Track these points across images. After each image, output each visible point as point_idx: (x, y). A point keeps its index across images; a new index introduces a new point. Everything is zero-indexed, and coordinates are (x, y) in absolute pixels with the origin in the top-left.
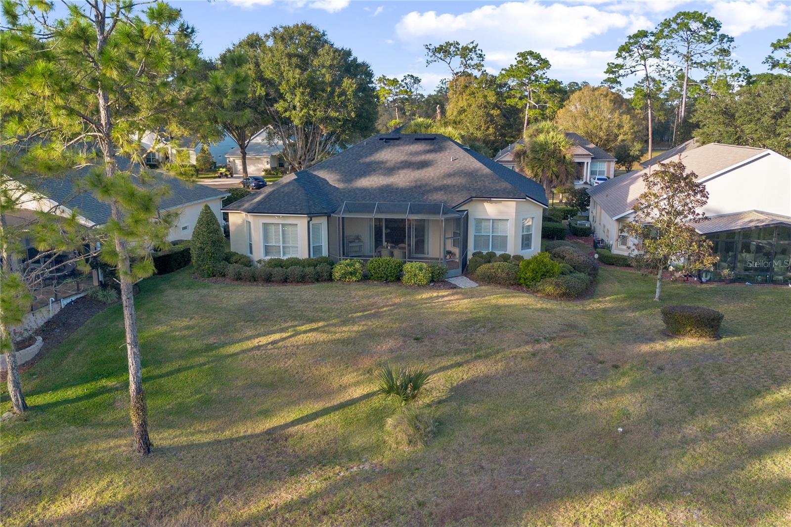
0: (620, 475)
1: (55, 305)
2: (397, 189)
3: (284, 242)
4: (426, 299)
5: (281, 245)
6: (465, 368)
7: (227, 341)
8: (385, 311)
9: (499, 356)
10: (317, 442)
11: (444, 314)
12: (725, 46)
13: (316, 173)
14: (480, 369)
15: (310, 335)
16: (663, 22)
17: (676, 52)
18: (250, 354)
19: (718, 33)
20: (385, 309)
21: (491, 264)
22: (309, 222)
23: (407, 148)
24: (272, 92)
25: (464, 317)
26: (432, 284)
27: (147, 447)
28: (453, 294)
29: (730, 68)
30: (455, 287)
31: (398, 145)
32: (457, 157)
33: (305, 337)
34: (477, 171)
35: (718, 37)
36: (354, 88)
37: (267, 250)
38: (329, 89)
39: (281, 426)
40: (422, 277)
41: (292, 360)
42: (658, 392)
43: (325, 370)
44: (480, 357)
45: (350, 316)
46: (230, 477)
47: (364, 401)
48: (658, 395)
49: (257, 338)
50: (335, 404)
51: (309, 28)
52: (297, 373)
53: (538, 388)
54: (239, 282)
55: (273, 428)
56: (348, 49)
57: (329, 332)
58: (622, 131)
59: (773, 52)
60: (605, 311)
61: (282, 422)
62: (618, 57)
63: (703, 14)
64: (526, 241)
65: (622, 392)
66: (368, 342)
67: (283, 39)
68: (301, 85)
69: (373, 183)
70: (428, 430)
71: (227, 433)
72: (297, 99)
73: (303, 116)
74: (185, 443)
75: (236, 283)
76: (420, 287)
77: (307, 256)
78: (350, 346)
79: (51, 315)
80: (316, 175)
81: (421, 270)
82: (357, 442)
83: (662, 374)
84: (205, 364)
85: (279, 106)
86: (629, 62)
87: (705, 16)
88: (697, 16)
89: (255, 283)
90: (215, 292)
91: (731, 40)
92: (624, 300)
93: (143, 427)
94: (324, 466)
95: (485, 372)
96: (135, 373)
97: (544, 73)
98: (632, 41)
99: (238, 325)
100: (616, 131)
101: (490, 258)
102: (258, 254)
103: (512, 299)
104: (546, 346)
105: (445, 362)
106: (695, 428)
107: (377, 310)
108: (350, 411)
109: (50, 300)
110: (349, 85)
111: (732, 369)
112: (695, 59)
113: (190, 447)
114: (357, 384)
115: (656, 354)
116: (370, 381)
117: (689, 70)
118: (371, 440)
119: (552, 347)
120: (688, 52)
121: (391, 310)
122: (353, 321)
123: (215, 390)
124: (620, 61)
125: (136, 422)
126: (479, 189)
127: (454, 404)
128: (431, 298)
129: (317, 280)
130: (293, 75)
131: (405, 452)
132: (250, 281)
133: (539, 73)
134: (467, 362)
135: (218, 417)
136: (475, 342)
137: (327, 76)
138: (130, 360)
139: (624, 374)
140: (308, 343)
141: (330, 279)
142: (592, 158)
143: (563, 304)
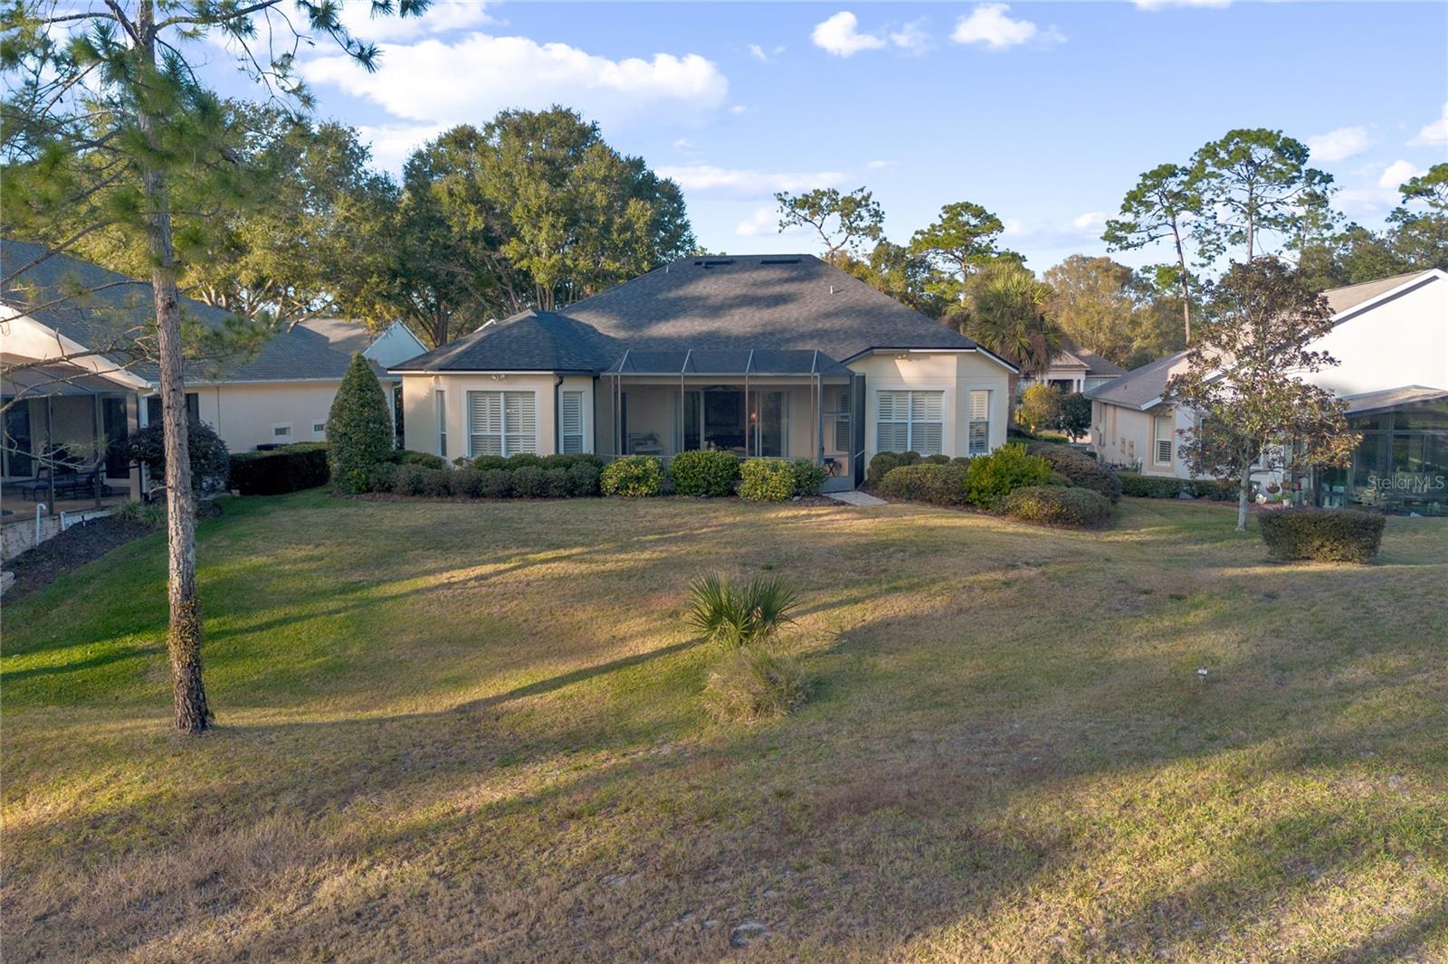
0: (1212, 738)
1: (49, 523)
2: (728, 338)
3: (508, 430)
4: (787, 518)
5: (503, 433)
6: (869, 605)
7: (385, 578)
8: (704, 533)
9: (936, 588)
10: (562, 719)
11: (822, 535)
12: (1318, 190)
13: (573, 316)
14: (899, 606)
15: (553, 565)
16: (1203, 147)
17: (1230, 200)
18: (433, 596)
19: (1304, 168)
20: (704, 530)
21: (912, 466)
22: (557, 387)
23: (746, 275)
24: (497, 226)
25: (863, 540)
26: (797, 498)
27: (201, 718)
28: (838, 513)
29: (1329, 227)
30: (843, 503)
31: (729, 272)
32: (842, 287)
33: (544, 569)
34: (881, 307)
35: (1303, 175)
36: (647, 218)
37: (475, 442)
38: (602, 219)
39: (489, 699)
40: (779, 481)
41: (515, 602)
42: (1273, 626)
43: (581, 616)
44: (897, 589)
45: (635, 539)
46: (373, 769)
47: (661, 658)
48: (1273, 631)
49: (448, 571)
50: (602, 663)
51: (567, 115)
52: (525, 621)
53: (1020, 629)
54: (417, 497)
55: (469, 703)
56: (638, 157)
57: (591, 561)
58: (1138, 331)
59: (1404, 202)
60: (1141, 543)
61: (491, 693)
62: (1125, 211)
63: (1275, 133)
64: (979, 441)
65: (1196, 630)
66: (671, 573)
67: (518, 132)
68: (549, 210)
69: (682, 329)
70: (794, 684)
71: (375, 713)
72: (543, 235)
73: (553, 266)
74: (281, 723)
75: (412, 499)
76: (772, 501)
77: (552, 452)
78: (633, 581)
79: (38, 541)
80: (572, 320)
81: (775, 469)
82: (645, 717)
83: (1275, 603)
84: (338, 612)
85: (509, 250)
86: (1146, 219)
87: (1279, 137)
88: (1263, 137)
89: (449, 499)
90: (370, 511)
91: (1328, 179)
92: (1177, 531)
93: (193, 671)
94: (574, 752)
95: (908, 611)
96: (182, 553)
97: (992, 241)
98: (1149, 182)
99: (410, 555)
100: (1127, 331)
101: (910, 458)
102: (459, 449)
103: (956, 520)
104: (1034, 572)
105: (825, 598)
106: (1359, 671)
107: (688, 532)
108: (630, 673)
109: (38, 508)
110: (638, 211)
111: (1420, 591)
112: (1263, 211)
113: (290, 728)
114: (644, 634)
115: (1258, 578)
116: (674, 628)
117: (1255, 233)
118: (675, 713)
119: (1044, 573)
120: (1251, 199)
121: (717, 532)
122: (643, 547)
123: (355, 650)
124: (1129, 218)
125: (179, 659)
126: (886, 334)
127: (848, 656)
128: (795, 517)
129: (572, 495)
130: (536, 192)
131: (746, 726)
132: (439, 495)
133: (983, 240)
134: (873, 596)
135: (358, 690)
136: (885, 570)
137: (599, 195)
138: (171, 524)
139: (1196, 607)
140: (549, 577)
141: (596, 491)
142: (1088, 373)
143: (1058, 531)
